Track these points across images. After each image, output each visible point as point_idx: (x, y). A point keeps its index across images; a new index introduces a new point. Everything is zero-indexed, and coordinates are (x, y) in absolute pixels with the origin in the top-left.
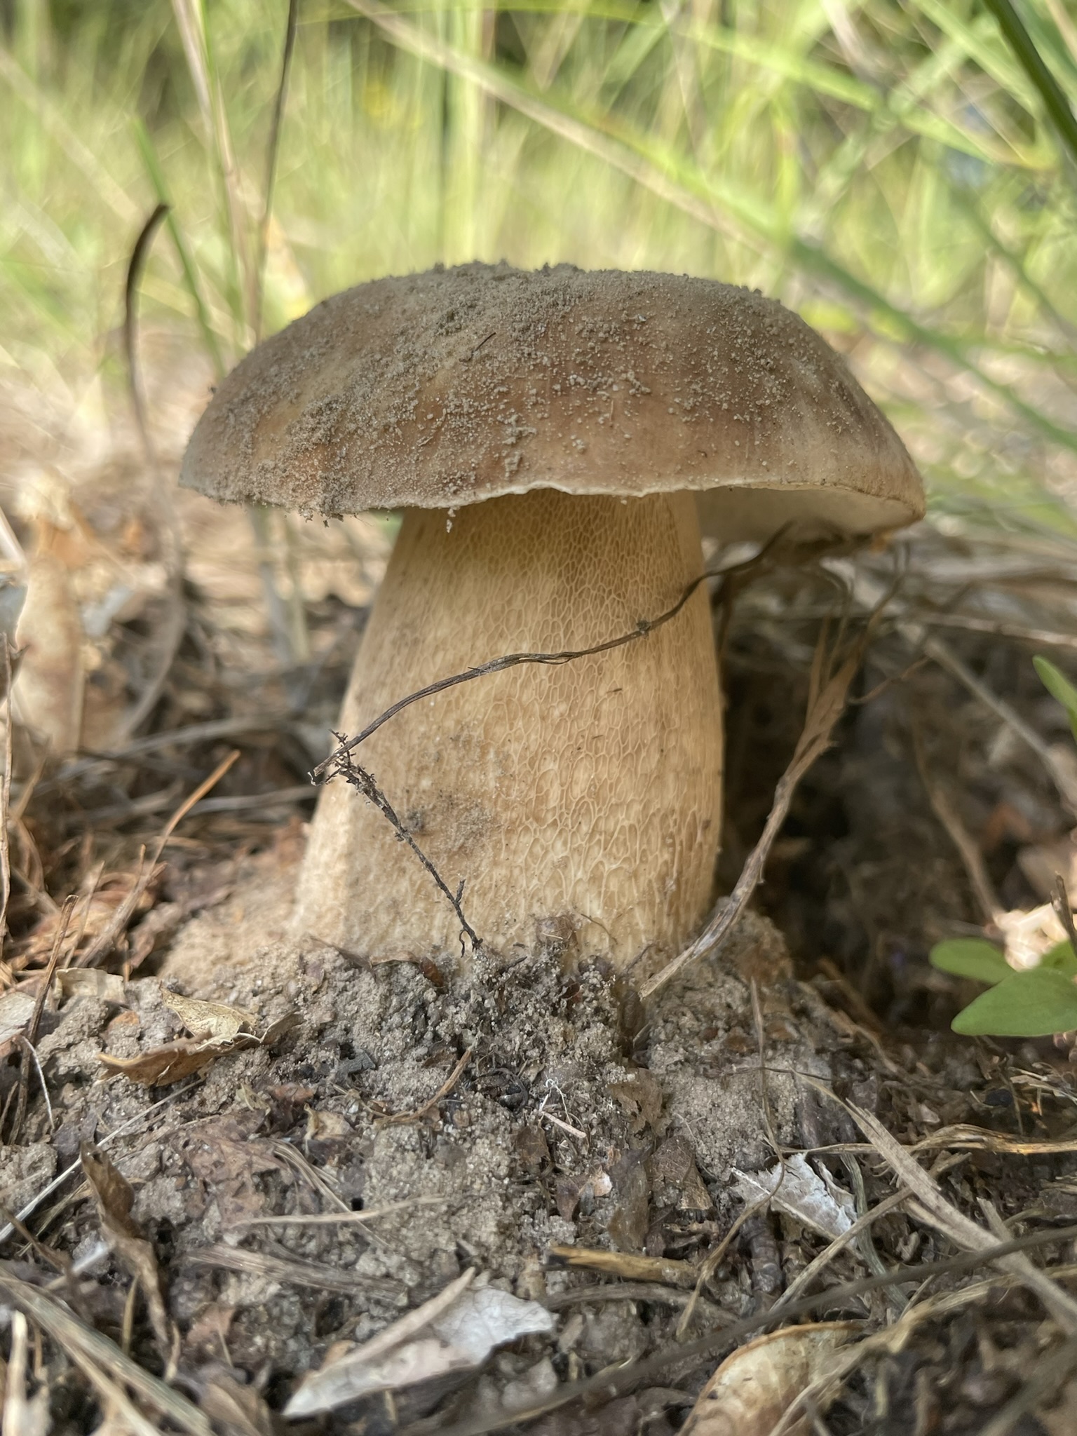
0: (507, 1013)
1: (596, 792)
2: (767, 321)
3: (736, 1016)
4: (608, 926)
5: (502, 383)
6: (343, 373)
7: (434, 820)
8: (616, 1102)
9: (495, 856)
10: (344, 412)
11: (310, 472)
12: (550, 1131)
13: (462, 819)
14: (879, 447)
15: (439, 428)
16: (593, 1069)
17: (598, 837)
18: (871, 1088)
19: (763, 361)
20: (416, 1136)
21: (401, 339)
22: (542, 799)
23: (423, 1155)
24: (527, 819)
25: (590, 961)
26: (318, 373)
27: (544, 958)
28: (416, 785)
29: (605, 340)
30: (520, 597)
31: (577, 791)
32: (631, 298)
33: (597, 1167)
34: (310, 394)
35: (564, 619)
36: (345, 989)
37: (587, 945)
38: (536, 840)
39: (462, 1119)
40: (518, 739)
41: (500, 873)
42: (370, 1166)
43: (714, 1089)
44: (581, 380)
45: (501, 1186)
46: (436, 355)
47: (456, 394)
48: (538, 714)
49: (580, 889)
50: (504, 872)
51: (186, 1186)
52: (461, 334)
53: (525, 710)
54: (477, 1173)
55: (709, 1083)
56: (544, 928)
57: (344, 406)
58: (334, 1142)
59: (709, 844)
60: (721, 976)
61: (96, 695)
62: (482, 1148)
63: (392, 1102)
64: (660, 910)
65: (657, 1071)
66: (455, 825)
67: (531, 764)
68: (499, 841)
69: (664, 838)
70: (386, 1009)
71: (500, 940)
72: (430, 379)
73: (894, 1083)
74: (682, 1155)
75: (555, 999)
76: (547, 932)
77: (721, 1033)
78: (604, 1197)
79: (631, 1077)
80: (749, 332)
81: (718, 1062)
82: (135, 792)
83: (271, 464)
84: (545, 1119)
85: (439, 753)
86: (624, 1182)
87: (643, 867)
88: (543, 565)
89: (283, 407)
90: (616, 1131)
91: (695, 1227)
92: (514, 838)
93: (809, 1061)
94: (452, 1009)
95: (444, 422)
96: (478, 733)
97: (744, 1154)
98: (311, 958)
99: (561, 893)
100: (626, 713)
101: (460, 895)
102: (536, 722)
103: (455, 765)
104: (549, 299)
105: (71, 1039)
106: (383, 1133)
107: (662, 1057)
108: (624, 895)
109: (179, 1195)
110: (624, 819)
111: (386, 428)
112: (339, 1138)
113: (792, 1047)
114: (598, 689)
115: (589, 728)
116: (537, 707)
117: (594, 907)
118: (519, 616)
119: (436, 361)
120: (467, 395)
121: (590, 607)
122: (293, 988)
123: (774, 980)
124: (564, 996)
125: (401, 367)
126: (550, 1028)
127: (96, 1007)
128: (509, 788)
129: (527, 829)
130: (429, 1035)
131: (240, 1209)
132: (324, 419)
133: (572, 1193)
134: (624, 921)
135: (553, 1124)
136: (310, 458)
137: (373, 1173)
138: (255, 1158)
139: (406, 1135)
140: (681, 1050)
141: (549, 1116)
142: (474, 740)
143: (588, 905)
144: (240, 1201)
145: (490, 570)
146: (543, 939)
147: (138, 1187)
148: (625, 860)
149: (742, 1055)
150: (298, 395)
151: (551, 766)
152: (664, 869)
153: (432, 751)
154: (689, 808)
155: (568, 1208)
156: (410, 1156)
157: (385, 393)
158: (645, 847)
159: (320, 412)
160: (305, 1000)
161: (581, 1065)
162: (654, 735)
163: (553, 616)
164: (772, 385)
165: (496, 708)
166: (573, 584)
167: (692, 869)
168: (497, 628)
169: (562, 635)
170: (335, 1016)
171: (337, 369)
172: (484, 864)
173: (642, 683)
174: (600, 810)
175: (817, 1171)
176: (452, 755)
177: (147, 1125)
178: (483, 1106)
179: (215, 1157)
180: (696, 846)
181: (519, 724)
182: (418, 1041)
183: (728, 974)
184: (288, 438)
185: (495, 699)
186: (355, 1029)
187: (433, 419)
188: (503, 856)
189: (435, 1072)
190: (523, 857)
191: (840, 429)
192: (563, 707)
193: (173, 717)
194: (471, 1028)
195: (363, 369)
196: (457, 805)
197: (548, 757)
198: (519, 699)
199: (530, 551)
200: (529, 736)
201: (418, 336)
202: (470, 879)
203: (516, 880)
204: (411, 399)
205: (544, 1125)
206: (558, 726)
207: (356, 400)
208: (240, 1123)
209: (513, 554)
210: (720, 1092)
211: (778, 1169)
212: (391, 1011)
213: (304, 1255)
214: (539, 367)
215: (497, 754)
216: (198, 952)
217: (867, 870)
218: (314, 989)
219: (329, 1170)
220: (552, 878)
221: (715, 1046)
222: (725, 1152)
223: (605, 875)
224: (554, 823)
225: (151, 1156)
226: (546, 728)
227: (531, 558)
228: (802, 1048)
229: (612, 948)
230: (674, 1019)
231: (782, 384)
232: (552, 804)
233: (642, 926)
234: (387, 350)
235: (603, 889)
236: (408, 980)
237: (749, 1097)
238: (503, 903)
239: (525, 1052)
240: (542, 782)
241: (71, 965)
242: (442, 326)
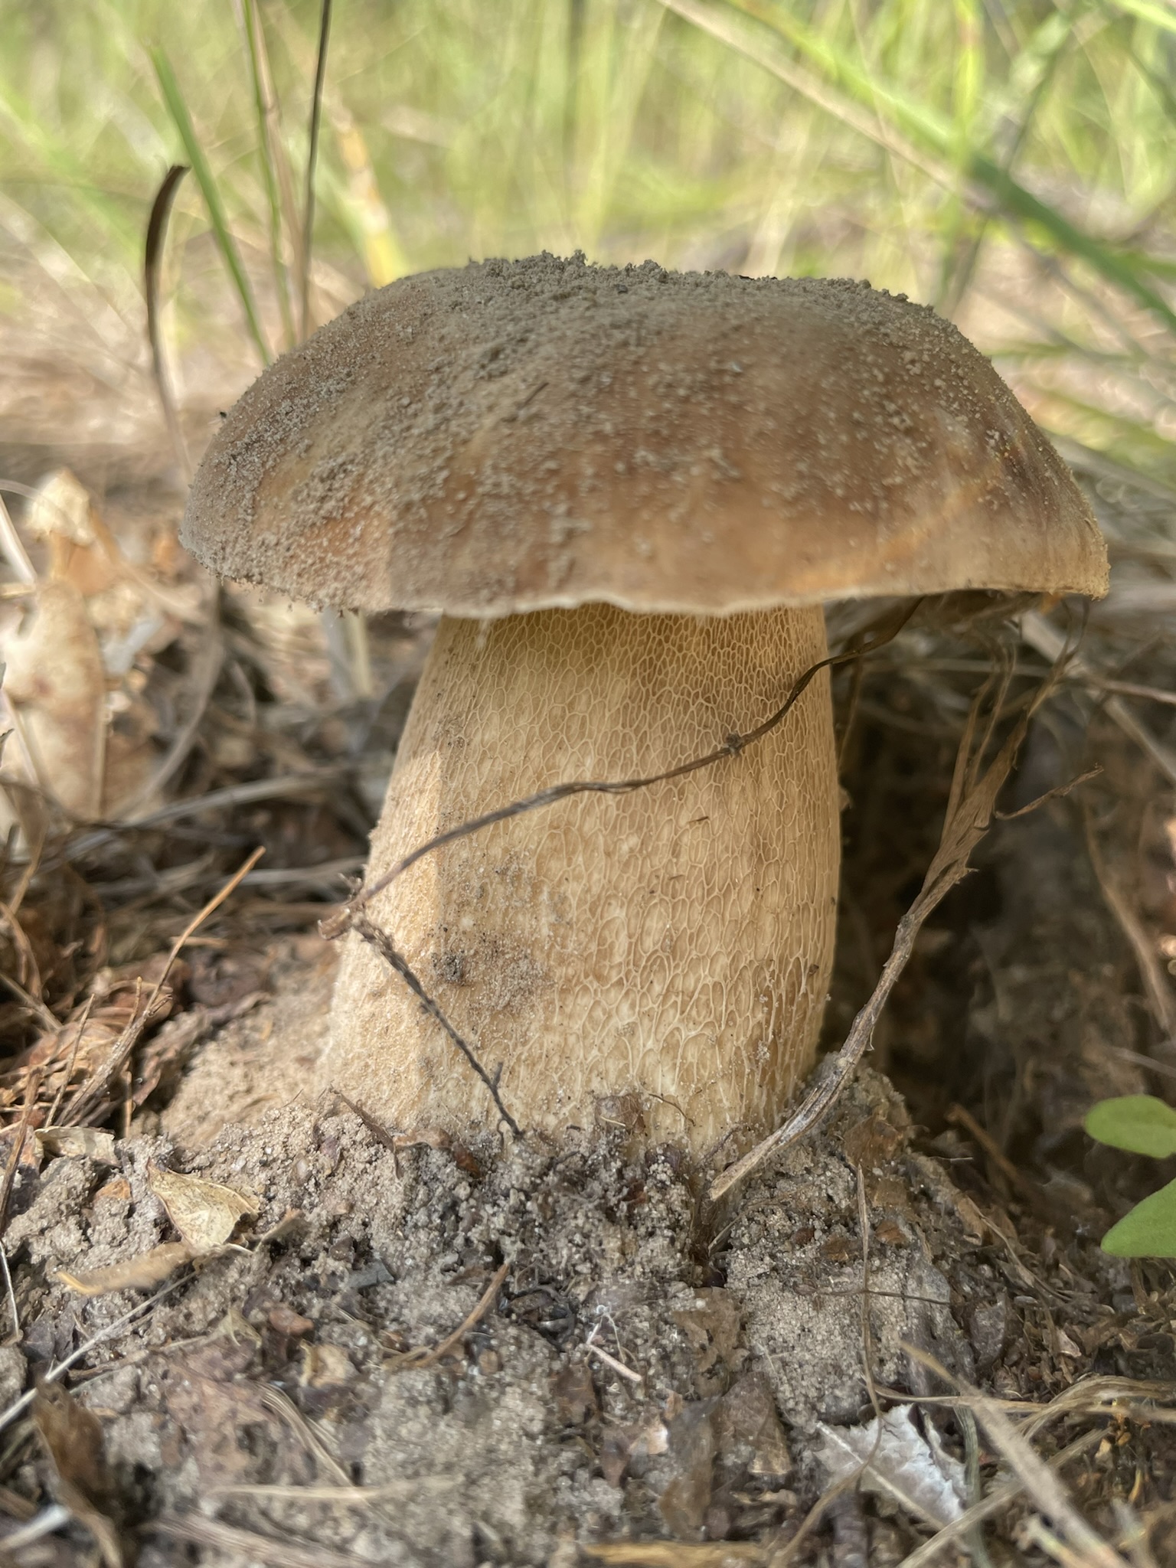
0: (552, 1217)
1: (672, 948)
2: (908, 355)
3: (838, 1210)
4: (683, 1103)
5: (552, 455)
6: (363, 422)
7: (476, 968)
8: (682, 1332)
9: (546, 1019)
10: (362, 476)
11: (318, 554)
12: (598, 1371)
13: (508, 971)
14: (1049, 519)
15: (471, 513)
16: (656, 1287)
17: (673, 998)
18: (998, 1316)
19: (896, 421)
20: (433, 1384)
21: (435, 377)
22: (605, 953)
23: (439, 1408)
24: (587, 976)
25: (659, 1151)
26: (334, 418)
27: (603, 1150)
28: (456, 924)
29: (686, 400)
30: (584, 698)
31: (649, 943)
32: (725, 336)
33: (654, 1416)
34: (321, 450)
35: (636, 731)
36: (365, 1171)
37: (657, 1128)
38: (597, 1003)
39: (489, 1362)
40: (578, 878)
41: (552, 1040)
42: (376, 1424)
43: (805, 1306)
44: (651, 458)
45: (533, 1448)
46: (474, 408)
47: (495, 468)
48: (602, 848)
49: (650, 1060)
50: (557, 1039)
51: (163, 1426)
52: (506, 380)
53: (586, 843)
54: (506, 1431)
55: (799, 1300)
56: (604, 1111)
57: (361, 469)
58: (334, 1389)
59: (816, 994)
60: (823, 1158)
61: (121, 743)
62: (512, 1400)
63: (409, 1330)
64: (750, 1082)
65: (737, 1285)
66: (499, 977)
67: (592, 911)
68: (552, 1002)
69: (757, 995)
70: (411, 1201)
71: (551, 1121)
72: (465, 442)
73: (1029, 1299)
74: (758, 1399)
75: (613, 1201)
76: (609, 1116)
77: (818, 1234)
78: (660, 1455)
79: (700, 1304)
80: (881, 377)
81: (812, 1275)
82: (162, 863)
83: (272, 539)
84: (594, 1354)
85: (483, 888)
86: (684, 1442)
87: (730, 1031)
88: (613, 661)
89: (290, 463)
90: (680, 1369)
91: (768, 1497)
92: (570, 1000)
93: (924, 1274)
94: (489, 1209)
95: (479, 505)
96: (529, 867)
97: (836, 1398)
98: (329, 1128)
99: (626, 1066)
100: (712, 848)
101: (498, 1079)
102: (599, 859)
103: (502, 904)
104: (618, 336)
105: (45, 1223)
106: (394, 1379)
107: (742, 1267)
108: (704, 1067)
109: (155, 1438)
110: (705, 976)
111: (409, 506)
112: (340, 1383)
113: (904, 1252)
114: (677, 819)
115: (666, 867)
116: (601, 839)
117: (667, 1083)
118: (583, 724)
119: (472, 418)
120: (509, 470)
121: (670, 715)
122: (303, 1168)
123: (889, 1157)
124: (624, 1199)
125: (429, 420)
126: (605, 1242)
127: (81, 1176)
128: (564, 938)
129: (586, 989)
130: (459, 1241)
131: (219, 1468)
132: (337, 485)
133: (621, 1449)
134: (704, 1097)
135: (601, 1362)
136: (318, 536)
137: (379, 1432)
138: (240, 1406)
139: (421, 1381)
140: (767, 1259)
141: (599, 1351)
142: (525, 876)
143: (660, 1080)
144: (221, 1459)
145: (549, 662)
146: (603, 1124)
147: (109, 1421)
148: (706, 1025)
149: (842, 1264)
150: (308, 448)
151: (617, 913)
152: (757, 1032)
153: (476, 883)
154: (791, 954)
155: (615, 1470)
156: (423, 1411)
157: (410, 457)
158: (732, 1008)
159: (332, 475)
160: (317, 1184)
161: (641, 1285)
162: (748, 871)
163: (624, 726)
164: (906, 453)
165: (552, 836)
166: (650, 686)
167: (792, 1028)
168: (555, 737)
169: (634, 750)
170: (351, 1207)
171: (356, 415)
172: (533, 1027)
173: (734, 807)
174: (676, 967)
175: (922, 1432)
176: (499, 892)
177: (130, 1327)
178: (518, 1341)
179: (195, 1399)
180: (799, 998)
181: (579, 859)
182: (447, 1245)
183: (832, 1154)
184: (293, 506)
185: (551, 826)
186: (375, 1224)
187: (465, 500)
188: (556, 1020)
189: (464, 1291)
190: (581, 1022)
191: (995, 507)
192: (634, 841)
193: (207, 772)
194: (510, 1235)
195: (389, 417)
196: (503, 953)
197: (613, 902)
198: (580, 829)
199: (599, 642)
200: (590, 876)
201: (455, 377)
202: (516, 1045)
203: (572, 1050)
204: (441, 469)
205: (591, 1362)
206: (627, 864)
207: (374, 462)
208: (226, 1356)
209: (577, 644)
210: (813, 1313)
211: (875, 1425)
212: (417, 1204)
213: (291, 1531)
214: (600, 437)
215: (551, 895)
216: (215, 1081)
217: (1019, 974)
218: (328, 1172)
219: (326, 1426)
220: (616, 1047)
221: (810, 1252)
222: (813, 1393)
223: (682, 1043)
224: (620, 982)
225: (124, 1384)
226: (612, 866)
227: (600, 650)
228: (917, 1255)
229: (688, 1131)
230: (761, 1218)
231: (920, 451)
232: (617, 959)
233: (726, 1104)
234: (417, 395)
235: (679, 1061)
236: (439, 1169)
237: (847, 1322)
238: (556, 1077)
239: (574, 1266)
240: (606, 933)
241: (53, 1123)
242: (483, 367)
